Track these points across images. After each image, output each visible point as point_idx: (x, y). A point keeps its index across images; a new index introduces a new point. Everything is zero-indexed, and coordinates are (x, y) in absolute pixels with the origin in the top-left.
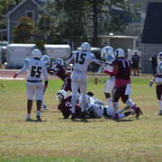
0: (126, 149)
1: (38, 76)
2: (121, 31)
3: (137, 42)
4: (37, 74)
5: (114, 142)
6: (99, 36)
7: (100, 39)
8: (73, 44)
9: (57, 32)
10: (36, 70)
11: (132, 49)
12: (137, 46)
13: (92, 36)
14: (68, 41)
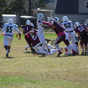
0: (46, 71)
1: (11, 32)
2: (44, 7)
3: (53, 14)
4: (10, 30)
5: (40, 68)
6: (32, 10)
7: (33, 11)
8: (18, 14)
9: (9, 7)
10: (9, 28)
11: (50, 17)
12: (53, 15)
13: (28, 10)
14: (15, 13)
